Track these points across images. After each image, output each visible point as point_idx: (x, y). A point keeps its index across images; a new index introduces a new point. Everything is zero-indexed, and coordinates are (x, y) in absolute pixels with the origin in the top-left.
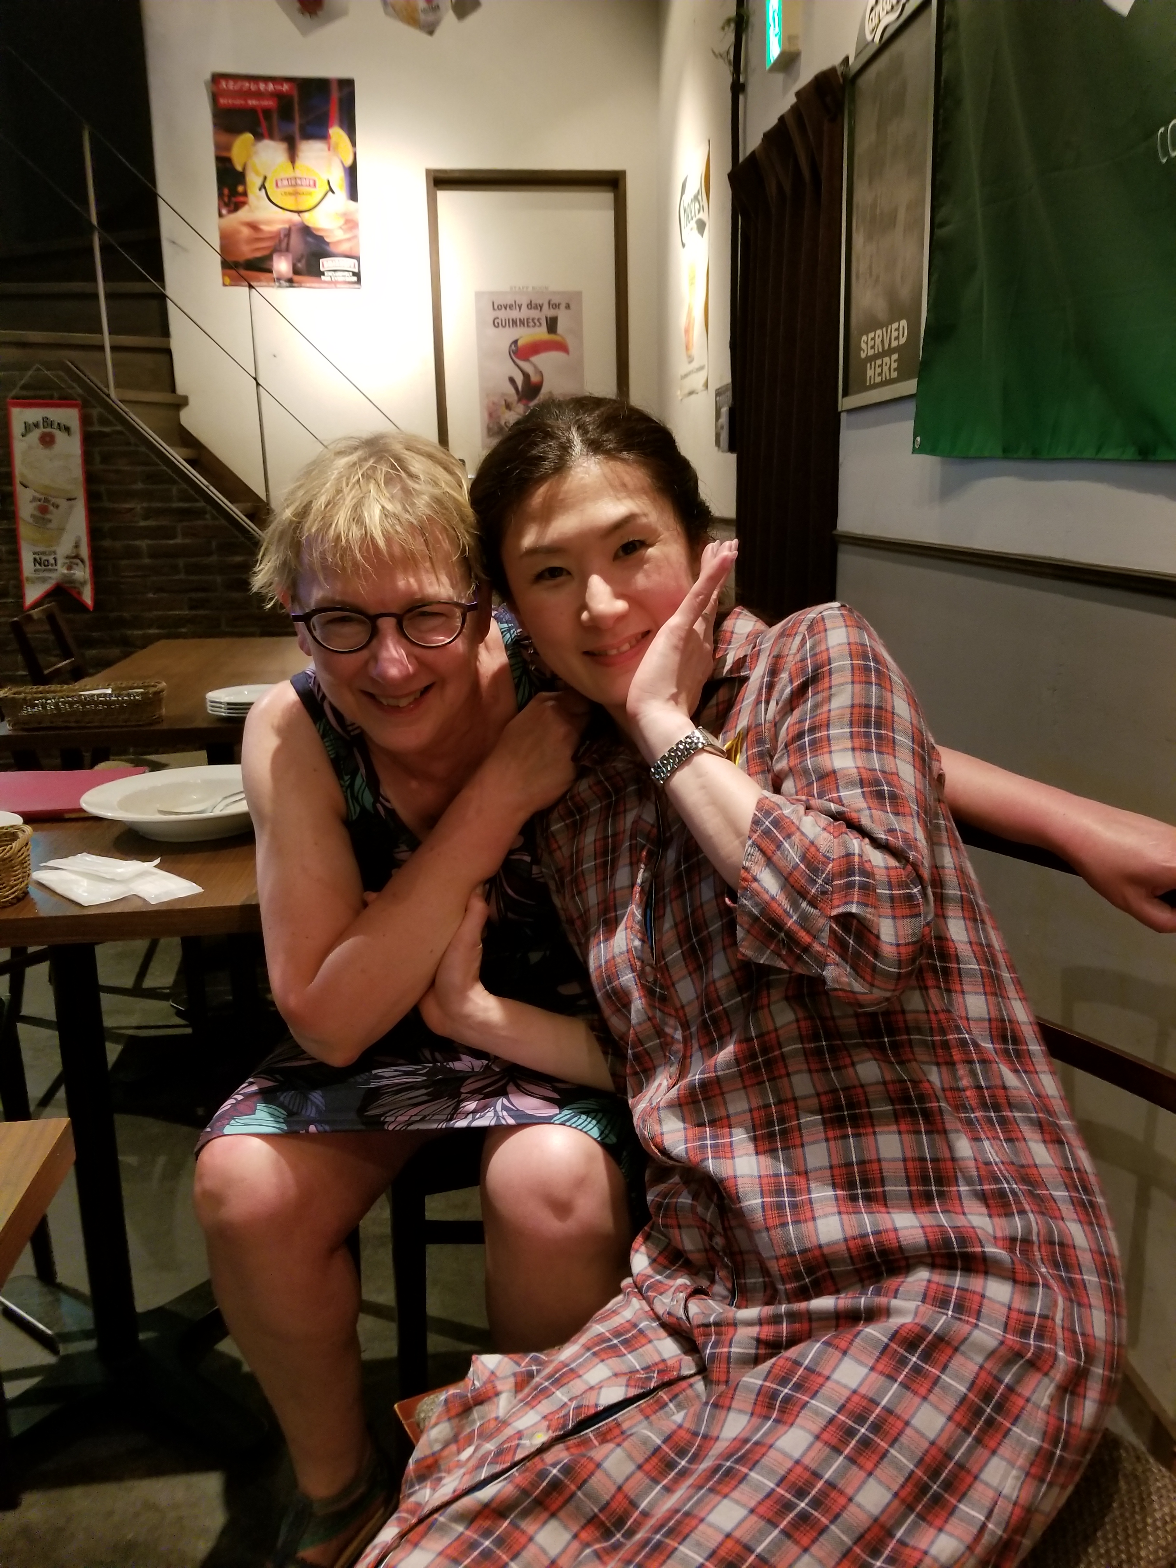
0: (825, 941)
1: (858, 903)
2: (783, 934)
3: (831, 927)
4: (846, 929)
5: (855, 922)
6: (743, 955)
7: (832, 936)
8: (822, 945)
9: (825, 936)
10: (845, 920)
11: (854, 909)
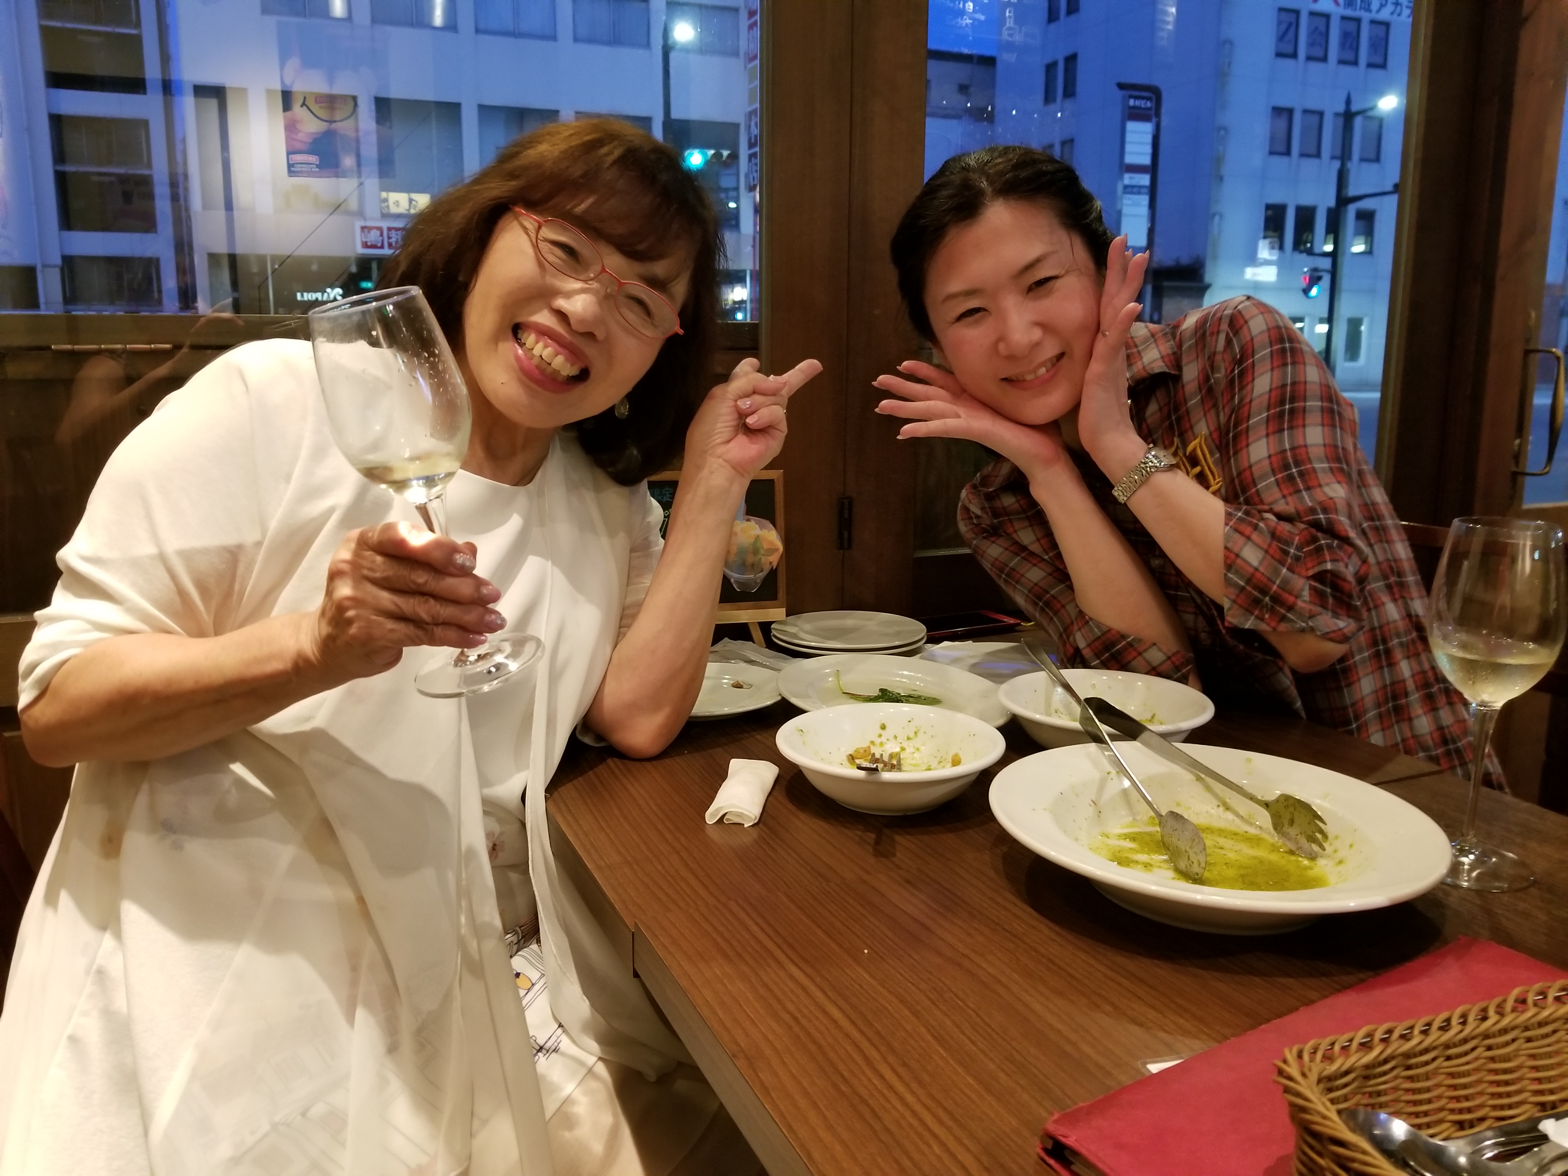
0: (1307, 598)
1: (1331, 561)
2: (1267, 599)
3: (1310, 585)
4: (1322, 582)
5: (1329, 576)
6: (1230, 623)
7: (1312, 592)
8: (1305, 601)
9: (1306, 593)
10: (1320, 577)
11: (1329, 566)
